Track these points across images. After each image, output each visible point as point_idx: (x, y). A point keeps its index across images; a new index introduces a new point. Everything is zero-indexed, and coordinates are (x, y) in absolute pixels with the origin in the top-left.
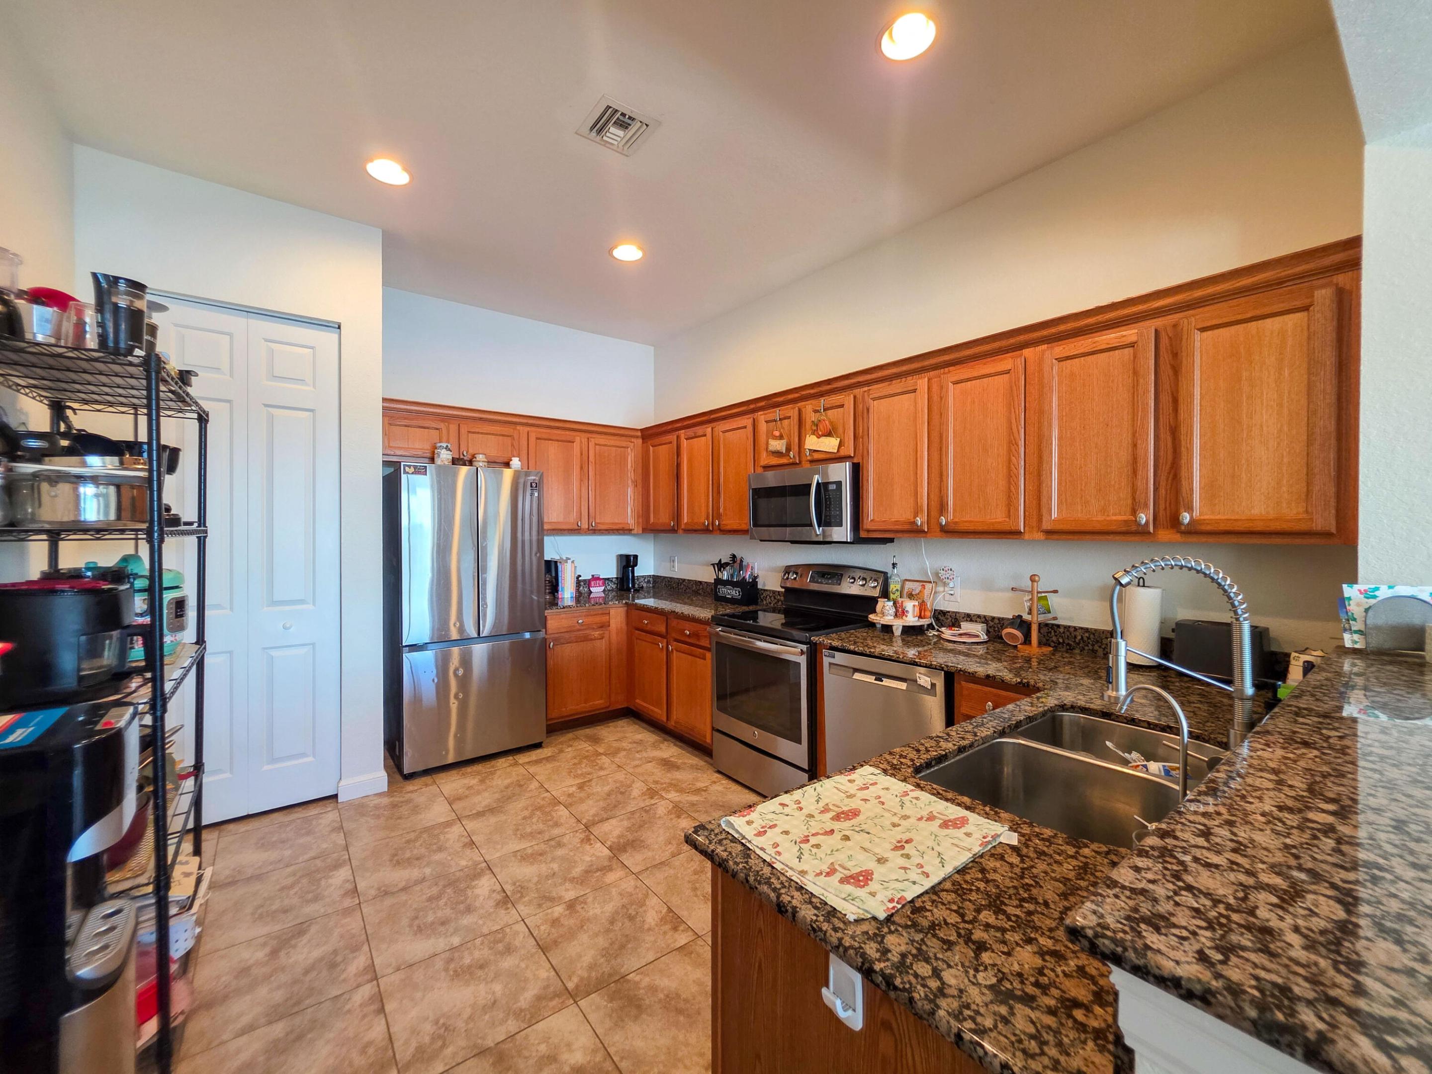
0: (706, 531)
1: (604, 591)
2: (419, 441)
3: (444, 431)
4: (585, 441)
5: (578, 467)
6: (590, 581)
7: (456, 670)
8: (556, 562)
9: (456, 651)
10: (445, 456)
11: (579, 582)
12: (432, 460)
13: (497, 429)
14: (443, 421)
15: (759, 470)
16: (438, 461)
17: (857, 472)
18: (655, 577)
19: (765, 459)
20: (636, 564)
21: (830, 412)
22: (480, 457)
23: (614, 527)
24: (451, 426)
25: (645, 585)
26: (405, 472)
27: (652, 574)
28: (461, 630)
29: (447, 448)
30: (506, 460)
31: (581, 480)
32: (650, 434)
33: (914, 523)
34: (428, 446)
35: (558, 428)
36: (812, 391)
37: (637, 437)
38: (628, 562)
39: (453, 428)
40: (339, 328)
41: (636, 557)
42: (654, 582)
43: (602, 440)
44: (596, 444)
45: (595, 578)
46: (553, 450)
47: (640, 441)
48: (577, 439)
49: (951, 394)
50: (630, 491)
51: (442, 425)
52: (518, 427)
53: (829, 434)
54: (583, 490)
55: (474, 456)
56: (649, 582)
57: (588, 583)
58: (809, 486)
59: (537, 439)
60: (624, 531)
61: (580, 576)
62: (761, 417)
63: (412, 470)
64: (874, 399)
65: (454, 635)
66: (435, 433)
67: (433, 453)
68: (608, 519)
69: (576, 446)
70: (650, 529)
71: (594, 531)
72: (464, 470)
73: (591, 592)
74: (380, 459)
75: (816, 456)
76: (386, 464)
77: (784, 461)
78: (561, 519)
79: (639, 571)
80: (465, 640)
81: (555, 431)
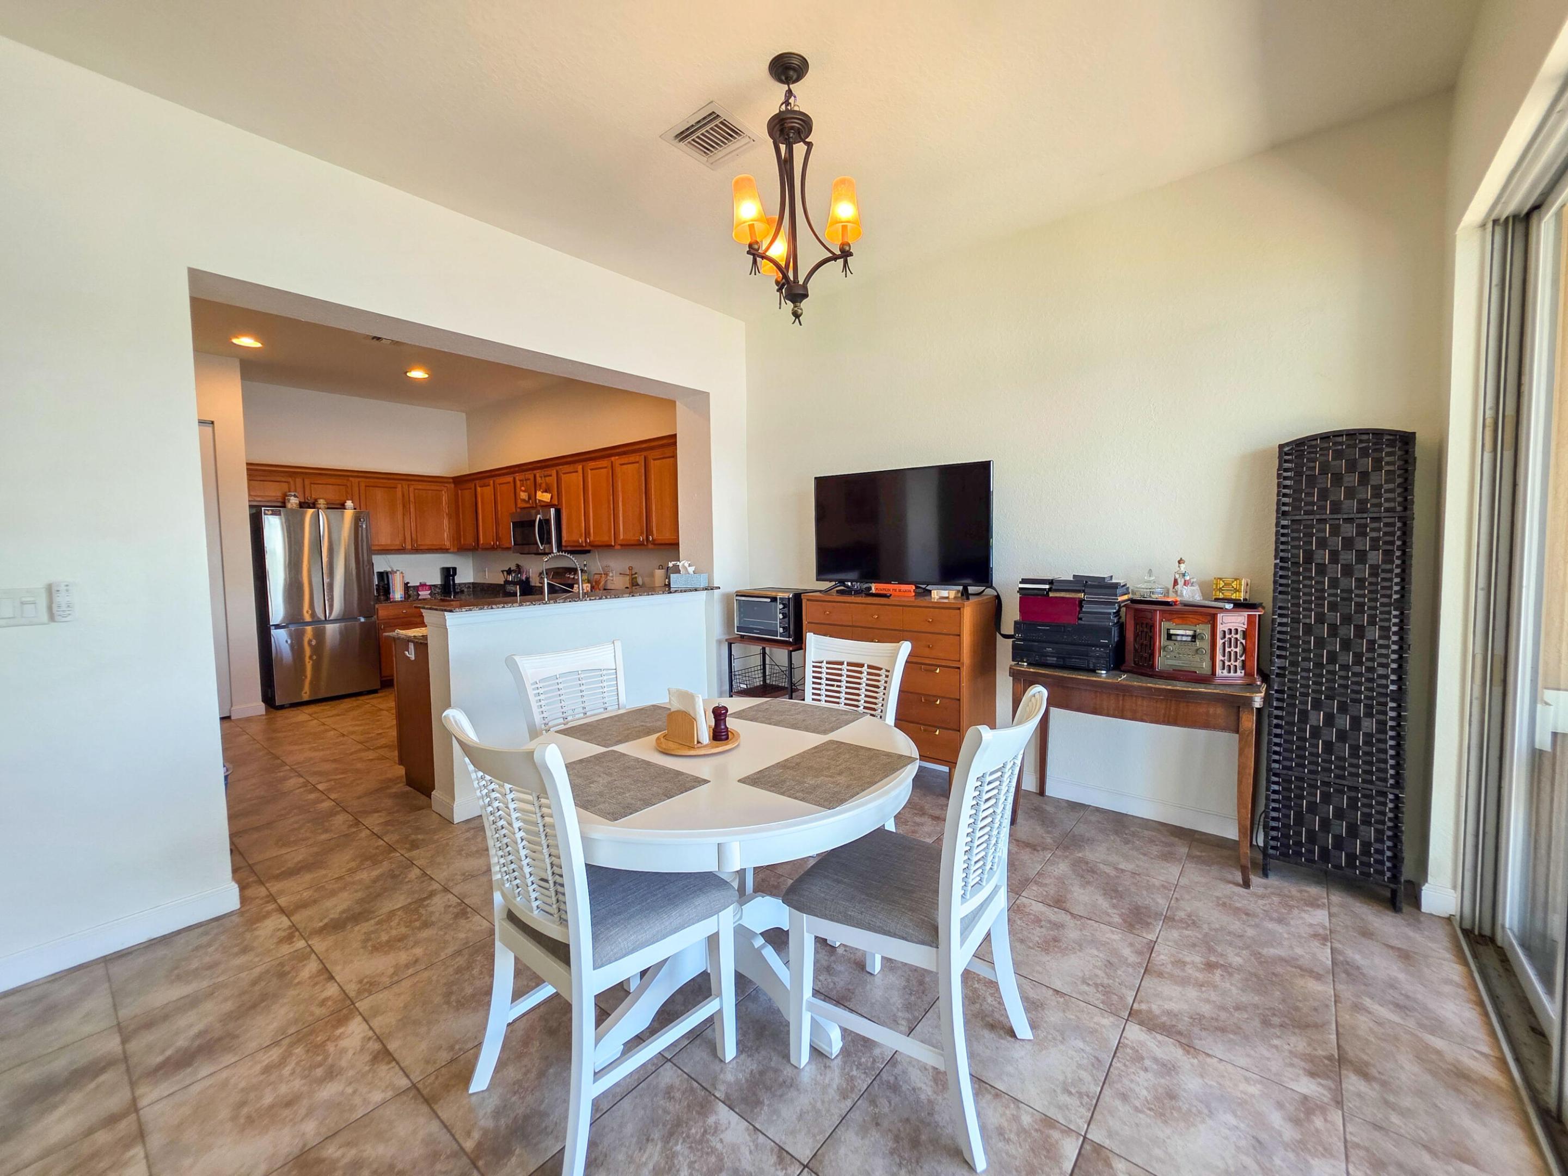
0: (493, 548)
1: (430, 594)
2: (273, 491)
3: (292, 483)
4: (406, 487)
5: (401, 506)
6: (417, 587)
7: (310, 641)
8: (387, 573)
9: (309, 629)
10: (293, 502)
11: (407, 587)
12: (284, 506)
13: (332, 480)
14: (291, 476)
15: (518, 510)
16: (289, 506)
17: (558, 513)
18: (473, 583)
19: (520, 504)
20: (455, 573)
21: (547, 478)
22: (321, 501)
23: (433, 547)
24: (297, 480)
25: (466, 590)
26: (265, 514)
27: (472, 581)
28: (313, 614)
29: (295, 496)
30: (342, 502)
31: (404, 515)
32: (460, 481)
33: (578, 541)
34: (279, 494)
35: (383, 478)
36: (539, 465)
37: (450, 483)
38: (449, 573)
39: (299, 481)
40: (213, 423)
41: (455, 569)
42: (474, 587)
43: (420, 486)
44: (415, 489)
45: (423, 585)
46: (379, 494)
47: (453, 486)
48: (399, 486)
49: (590, 476)
50: (446, 522)
51: (290, 480)
52: (351, 479)
53: (546, 491)
54: (406, 522)
55: (316, 500)
56: (469, 587)
57: (416, 588)
58: (534, 521)
59: (366, 486)
60: (442, 550)
61: (408, 583)
62: (518, 477)
63: (270, 512)
64: (564, 474)
65: (307, 618)
66: (285, 486)
67: (285, 499)
68: (428, 541)
69: (399, 490)
70: (462, 549)
71: (417, 550)
72: (310, 511)
73: (419, 595)
74: (247, 504)
75: (543, 504)
76: (251, 507)
77: (528, 505)
78: (389, 542)
79: (458, 580)
80: (315, 621)
81: (381, 481)
